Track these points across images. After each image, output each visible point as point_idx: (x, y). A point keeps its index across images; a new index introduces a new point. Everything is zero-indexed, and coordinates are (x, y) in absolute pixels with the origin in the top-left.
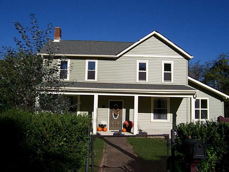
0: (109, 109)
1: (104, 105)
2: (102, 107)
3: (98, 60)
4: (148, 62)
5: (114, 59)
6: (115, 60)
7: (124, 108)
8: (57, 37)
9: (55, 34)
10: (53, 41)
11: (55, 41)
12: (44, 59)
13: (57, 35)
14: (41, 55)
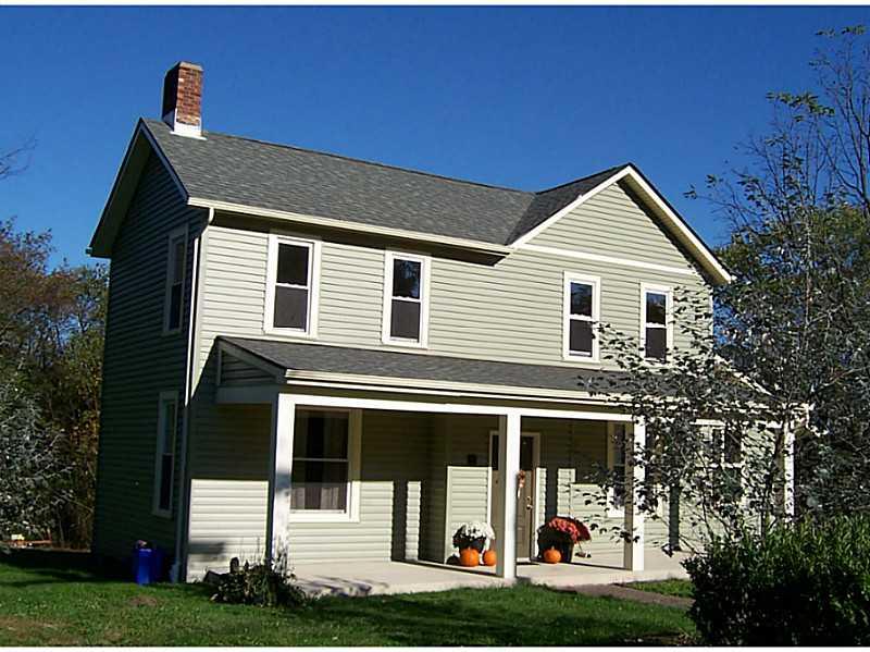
0: (490, 469)
1: (471, 453)
2: (465, 462)
3: (433, 256)
4: (599, 284)
5: (490, 259)
6: (492, 265)
7: (541, 467)
8: (192, 114)
9: (179, 95)
10: (172, 133)
11: (181, 130)
12: (209, 227)
13: (190, 101)
14: (208, 209)
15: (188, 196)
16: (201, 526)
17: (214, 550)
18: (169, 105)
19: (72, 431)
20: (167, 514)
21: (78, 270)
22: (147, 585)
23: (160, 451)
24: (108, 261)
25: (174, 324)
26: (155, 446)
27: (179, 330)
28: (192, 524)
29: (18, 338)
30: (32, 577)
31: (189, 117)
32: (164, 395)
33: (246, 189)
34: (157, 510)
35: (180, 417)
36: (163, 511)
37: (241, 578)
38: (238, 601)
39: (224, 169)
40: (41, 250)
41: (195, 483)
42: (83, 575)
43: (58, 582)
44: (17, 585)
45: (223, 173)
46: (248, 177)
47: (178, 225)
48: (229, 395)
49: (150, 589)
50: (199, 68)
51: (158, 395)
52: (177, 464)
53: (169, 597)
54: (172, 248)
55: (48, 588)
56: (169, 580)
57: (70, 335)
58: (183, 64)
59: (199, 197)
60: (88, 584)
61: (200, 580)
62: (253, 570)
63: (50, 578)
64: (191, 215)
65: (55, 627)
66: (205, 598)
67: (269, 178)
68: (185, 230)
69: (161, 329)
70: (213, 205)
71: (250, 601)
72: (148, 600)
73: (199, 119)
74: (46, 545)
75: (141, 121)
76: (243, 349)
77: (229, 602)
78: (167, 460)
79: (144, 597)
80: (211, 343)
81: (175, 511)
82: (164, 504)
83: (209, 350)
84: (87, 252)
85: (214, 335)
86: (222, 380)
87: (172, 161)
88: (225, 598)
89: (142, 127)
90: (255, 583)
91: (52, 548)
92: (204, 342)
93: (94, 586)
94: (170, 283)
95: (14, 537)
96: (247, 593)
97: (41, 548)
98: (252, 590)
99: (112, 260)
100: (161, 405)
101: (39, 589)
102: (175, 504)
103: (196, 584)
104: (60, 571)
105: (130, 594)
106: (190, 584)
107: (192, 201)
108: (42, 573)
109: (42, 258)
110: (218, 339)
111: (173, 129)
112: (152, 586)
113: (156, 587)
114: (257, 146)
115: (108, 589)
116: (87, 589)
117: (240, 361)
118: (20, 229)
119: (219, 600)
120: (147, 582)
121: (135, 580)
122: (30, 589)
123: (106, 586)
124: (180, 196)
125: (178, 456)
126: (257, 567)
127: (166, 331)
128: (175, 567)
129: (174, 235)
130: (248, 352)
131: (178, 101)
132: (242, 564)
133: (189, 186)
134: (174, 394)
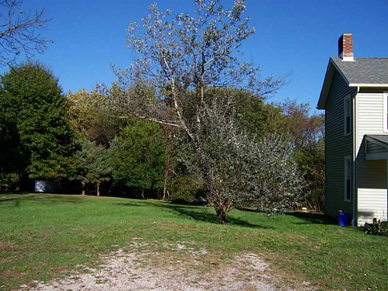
8: (349, 52)
9: (344, 46)
10: (343, 61)
11: (345, 59)
12: (358, 94)
13: (348, 48)
14: (357, 87)
15: (349, 83)
16: (362, 206)
17: (367, 214)
18: (341, 50)
19: (321, 172)
20: (349, 201)
21: (320, 115)
22: (342, 226)
23: (346, 179)
24: (324, 111)
25: (348, 132)
26: (344, 176)
27: (350, 134)
28: (359, 205)
29: (301, 141)
30: (303, 221)
31: (348, 54)
32: (346, 158)
33: (372, 77)
34: (346, 200)
35: (352, 165)
36: (348, 200)
37: (377, 225)
38: (376, 234)
39: (363, 71)
40: (306, 109)
41: (359, 190)
42: (321, 222)
43: (312, 223)
44: (298, 224)
45: (363, 73)
46: (373, 73)
47: (347, 95)
48: (370, 157)
49: (343, 228)
50: (351, 35)
51: (344, 158)
52: (352, 182)
53: (349, 231)
54: (345, 103)
55: (308, 225)
56: (351, 225)
57: (318, 139)
58: (344, 35)
59: (353, 83)
60: (322, 225)
61: (363, 226)
62: (382, 223)
63: (309, 222)
64: (351, 90)
65: (304, 238)
66: (363, 232)
67: (382, 72)
68: (349, 96)
69: (344, 134)
70: (359, 85)
71: (380, 234)
72: (341, 231)
73: (352, 54)
74: (314, 211)
75: (330, 58)
76: (375, 139)
77: (372, 234)
78: (348, 181)
79: (339, 230)
80: (362, 138)
81: (352, 200)
82: (348, 198)
83: (362, 140)
84: (317, 108)
85: (363, 135)
86: (367, 151)
87: (342, 71)
88: (371, 233)
89: (331, 60)
90: (383, 228)
91: (316, 213)
92: (360, 137)
93: (323, 225)
94: (346, 116)
95: (303, 208)
96: (379, 231)
97: (312, 213)
98: (381, 230)
99: (326, 109)
100: (345, 161)
101: (304, 225)
102: (352, 197)
103: (361, 227)
104: (313, 220)
105: (336, 229)
106: (359, 227)
107: (351, 85)
108: (307, 220)
109: (307, 111)
110: (365, 136)
111: (342, 59)
112: (344, 226)
113: (346, 227)
114: (377, 60)
115: (328, 227)
116: (321, 226)
117: (374, 144)
118: (298, 103)
119: (368, 233)
120: (343, 225)
121: (339, 225)
122: (302, 225)
123: (328, 226)
124: (346, 84)
125: (352, 180)
126: (383, 222)
127: (345, 134)
128: (353, 221)
129: (345, 98)
130: (377, 140)
131: (344, 49)
132: (378, 220)
133: (349, 79)
134: (350, 157)
